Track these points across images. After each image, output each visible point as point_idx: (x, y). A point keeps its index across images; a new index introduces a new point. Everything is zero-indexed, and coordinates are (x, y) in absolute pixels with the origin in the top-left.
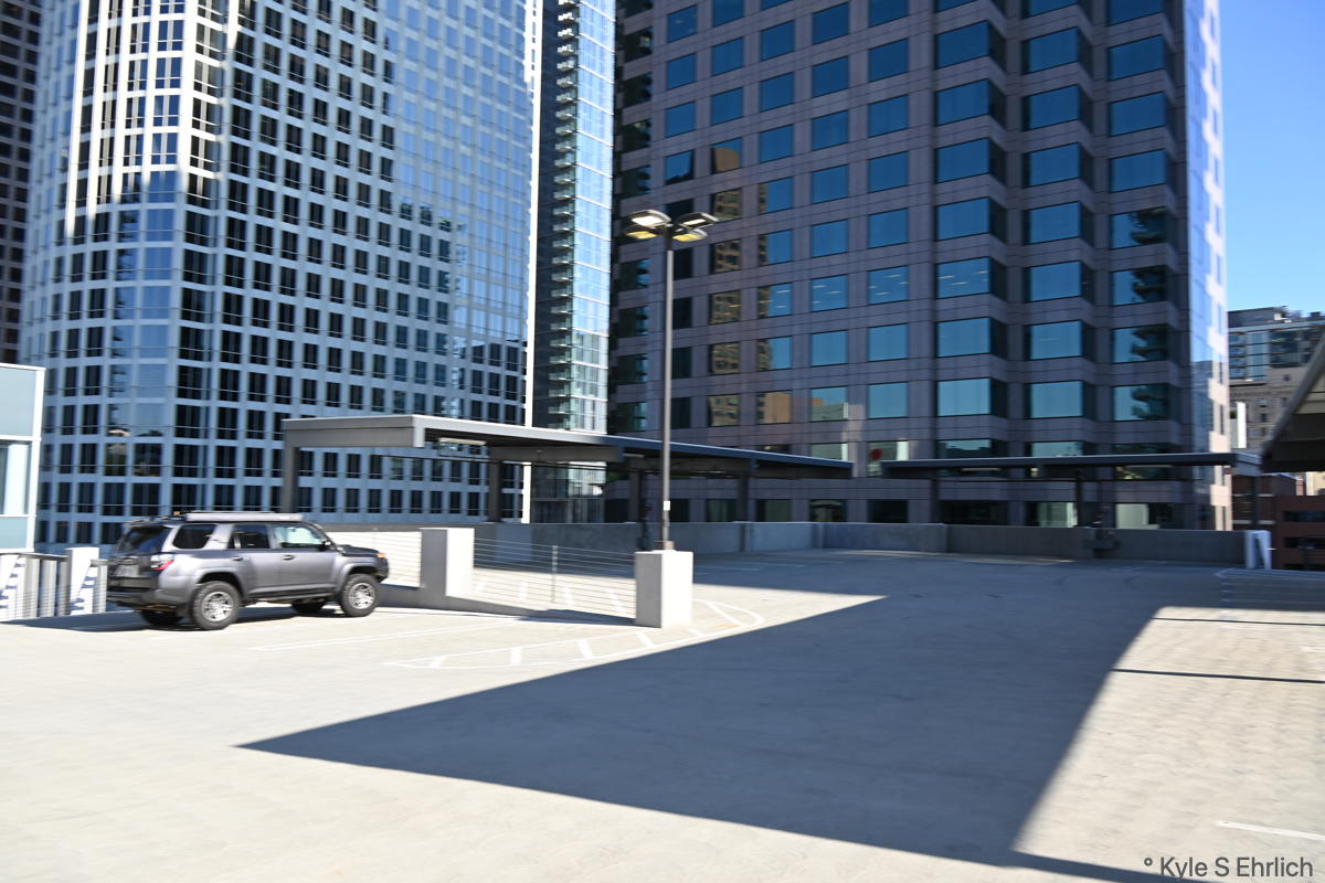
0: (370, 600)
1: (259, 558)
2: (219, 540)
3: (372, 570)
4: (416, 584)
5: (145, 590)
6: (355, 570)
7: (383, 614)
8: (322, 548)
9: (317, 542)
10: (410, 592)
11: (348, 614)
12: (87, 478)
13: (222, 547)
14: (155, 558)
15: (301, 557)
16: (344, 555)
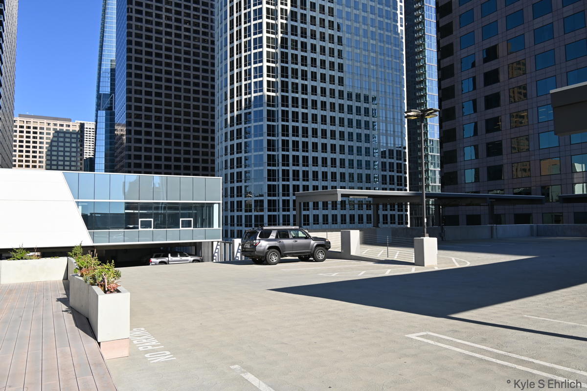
0: (323, 256)
1: (286, 242)
2: (273, 236)
3: (325, 245)
4: (340, 251)
5: (252, 251)
6: (317, 246)
7: (328, 261)
8: (306, 238)
9: (305, 236)
10: (338, 254)
11: (316, 261)
12: (239, 213)
13: (274, 238)
14: (254, 241)
15: (299, 241)
16: (313, 240)
